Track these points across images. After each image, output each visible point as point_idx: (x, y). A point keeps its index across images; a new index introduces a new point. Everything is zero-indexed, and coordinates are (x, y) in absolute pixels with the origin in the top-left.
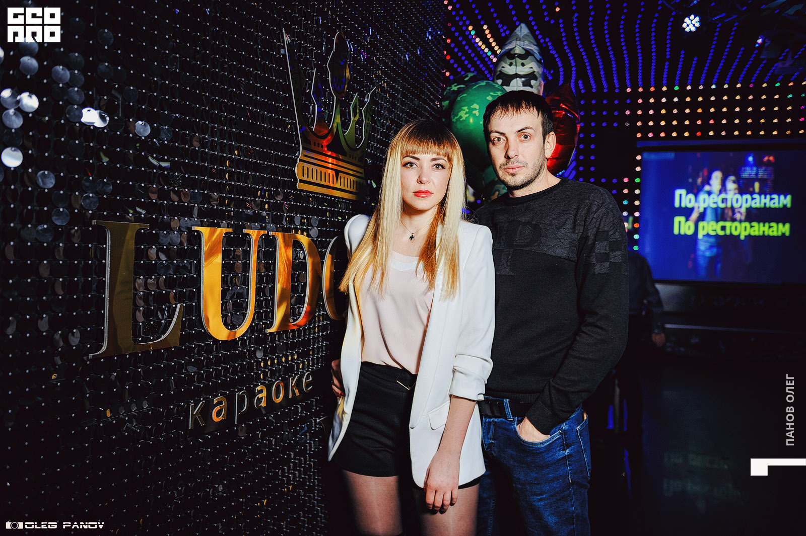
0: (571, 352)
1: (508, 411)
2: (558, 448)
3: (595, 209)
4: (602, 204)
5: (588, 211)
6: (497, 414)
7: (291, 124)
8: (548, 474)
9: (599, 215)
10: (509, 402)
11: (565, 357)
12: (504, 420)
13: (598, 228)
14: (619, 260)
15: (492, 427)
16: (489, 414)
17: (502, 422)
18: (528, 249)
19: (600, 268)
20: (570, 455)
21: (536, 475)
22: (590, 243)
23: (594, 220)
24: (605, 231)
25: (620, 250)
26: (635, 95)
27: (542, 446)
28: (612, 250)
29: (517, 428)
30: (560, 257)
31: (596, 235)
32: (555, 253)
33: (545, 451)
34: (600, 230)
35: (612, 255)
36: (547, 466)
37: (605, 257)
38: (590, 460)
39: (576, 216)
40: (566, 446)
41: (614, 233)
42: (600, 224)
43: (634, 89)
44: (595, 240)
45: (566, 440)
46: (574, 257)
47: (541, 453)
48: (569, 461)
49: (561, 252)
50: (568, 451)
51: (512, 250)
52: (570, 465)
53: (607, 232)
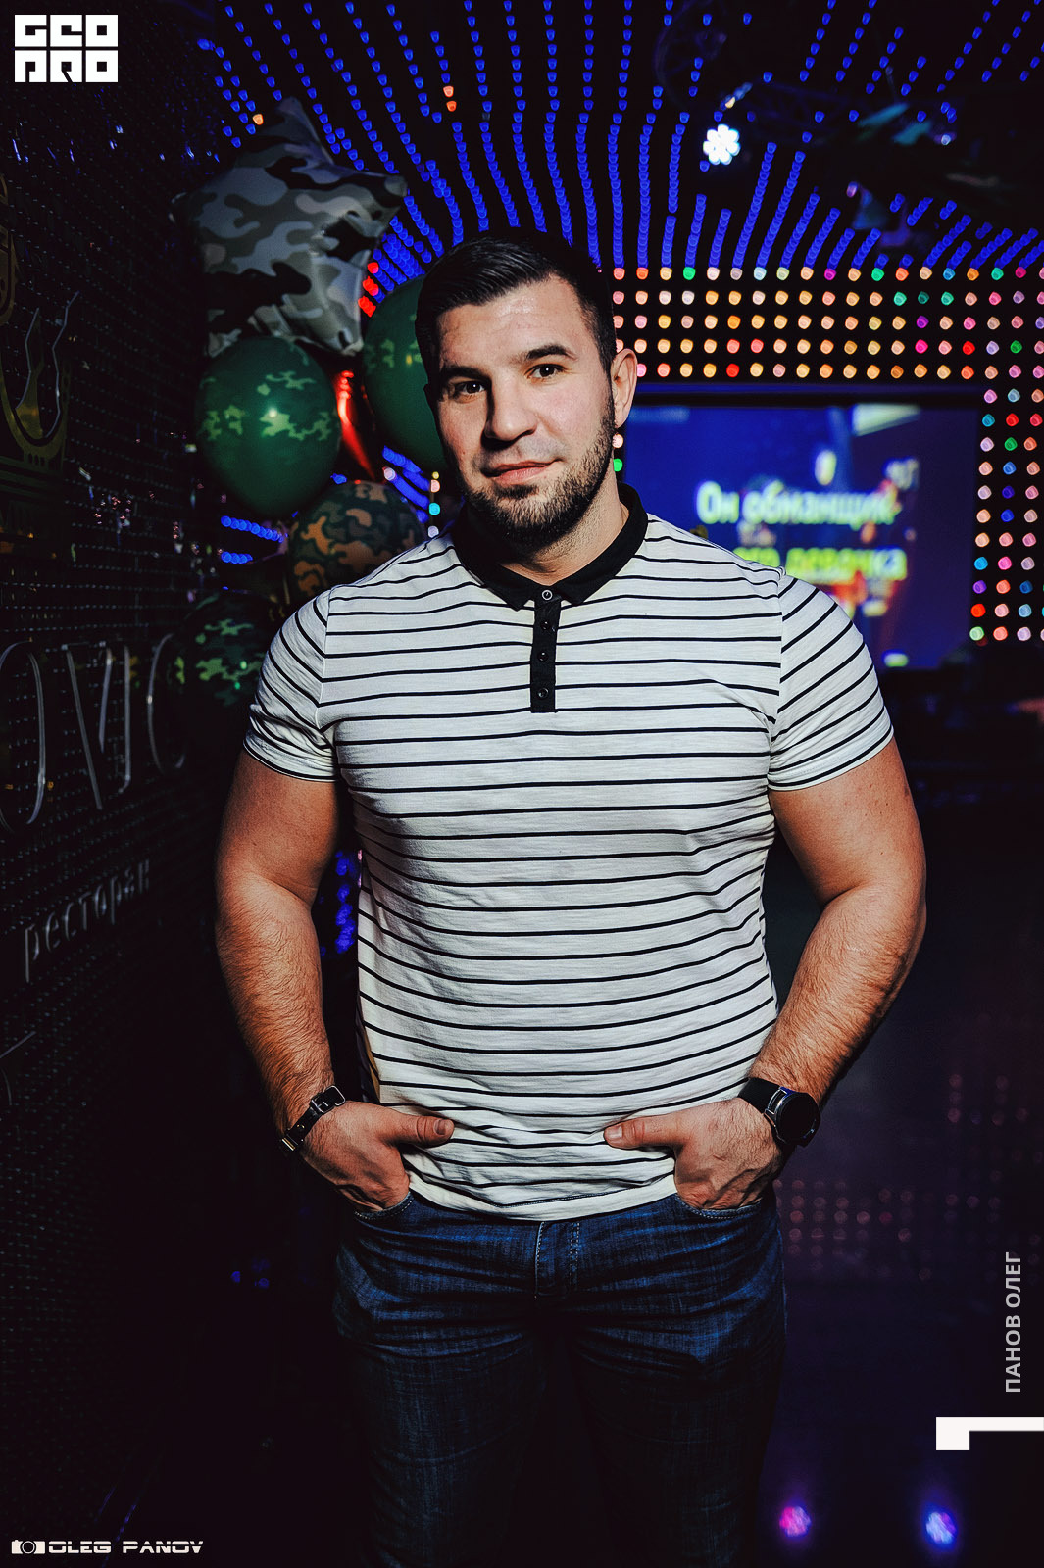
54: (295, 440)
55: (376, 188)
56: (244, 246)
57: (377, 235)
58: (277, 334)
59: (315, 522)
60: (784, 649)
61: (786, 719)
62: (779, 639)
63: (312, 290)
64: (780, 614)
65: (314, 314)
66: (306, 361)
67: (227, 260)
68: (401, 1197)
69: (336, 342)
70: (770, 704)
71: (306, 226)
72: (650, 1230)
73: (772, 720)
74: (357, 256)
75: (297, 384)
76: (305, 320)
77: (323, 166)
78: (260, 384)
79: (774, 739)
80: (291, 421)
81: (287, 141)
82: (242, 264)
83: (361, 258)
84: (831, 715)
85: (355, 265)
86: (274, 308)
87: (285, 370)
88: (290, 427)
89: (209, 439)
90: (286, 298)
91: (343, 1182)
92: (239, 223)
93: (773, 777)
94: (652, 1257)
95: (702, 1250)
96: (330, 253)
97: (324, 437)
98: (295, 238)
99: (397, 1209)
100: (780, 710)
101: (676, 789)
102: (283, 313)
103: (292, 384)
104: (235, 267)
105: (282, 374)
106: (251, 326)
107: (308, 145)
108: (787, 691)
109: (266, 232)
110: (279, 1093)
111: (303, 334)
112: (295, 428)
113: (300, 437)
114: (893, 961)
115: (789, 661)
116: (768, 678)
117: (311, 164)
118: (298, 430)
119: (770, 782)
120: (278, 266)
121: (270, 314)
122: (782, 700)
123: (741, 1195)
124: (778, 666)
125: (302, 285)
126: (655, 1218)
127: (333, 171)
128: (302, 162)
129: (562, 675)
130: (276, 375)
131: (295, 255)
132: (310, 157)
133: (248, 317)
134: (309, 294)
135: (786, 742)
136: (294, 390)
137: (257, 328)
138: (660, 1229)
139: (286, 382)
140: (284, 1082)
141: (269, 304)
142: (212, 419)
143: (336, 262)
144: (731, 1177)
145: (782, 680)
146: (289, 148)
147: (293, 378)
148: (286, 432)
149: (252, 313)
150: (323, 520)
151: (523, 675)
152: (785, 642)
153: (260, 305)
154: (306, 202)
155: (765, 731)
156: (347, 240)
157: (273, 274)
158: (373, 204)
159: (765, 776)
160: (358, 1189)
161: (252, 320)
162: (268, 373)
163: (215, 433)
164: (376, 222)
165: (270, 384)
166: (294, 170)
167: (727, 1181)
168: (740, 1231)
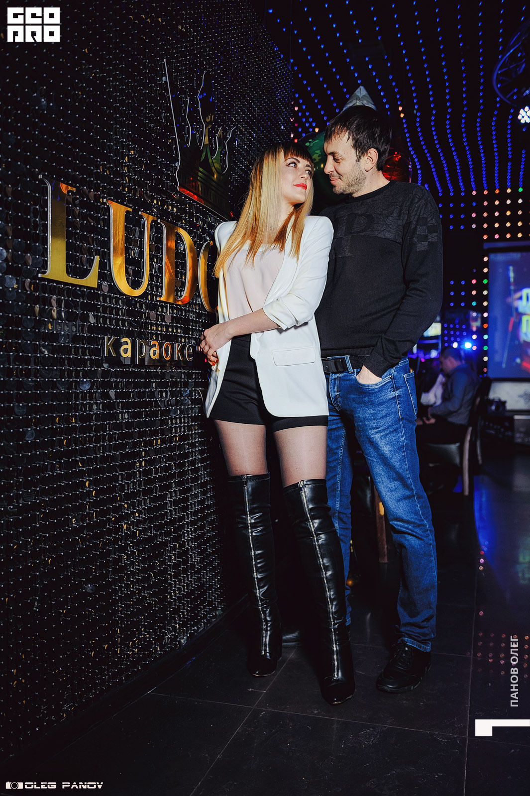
0: (399, 312)
1: (349, 365)
2: (389, 390)
3: (416, 201)
4: (422, 197)
5: (411, 203)
6: (340, 369)
7: (172, 139)
8: (382, 411)
9: (420, 205)
10: (350, 357)
11: (394, 316)
12: (346, 374)
13: (419, 216)
14: (435, 240)
15: (337, 382)
16: (335, 370)
17: (345, 376)
18: (363, 234)
19: (422, 246)
20: (399, 396)
21: (372, 412)
22: (412, 228)
23: (416, 209)
24: (425, 218)
25: (437, 232)
26: (480, 197)
27: (376, 387)
28: (430, 232)
29: (357, 377)
30: (388, 239)
31: (417, 221)
32: (384, 236)
33: (379, 391)
34: (421, 217)
35: (430, 236)
36: (381, 404)
37: (425, 238)
38: (416, 403)
39: (401, 206)
40: (396, 388)
41: (432, 219)
42: (420, 212)
43: (480, 192)
44: (417, 225)
45: (395, 384)
46: (400, 240)
47: (375, 393)
48: (398, 401)
49: (389, 235)
50: (397, 392)
51: (350, 236)
52: (399, 404)
53: (427, 218)
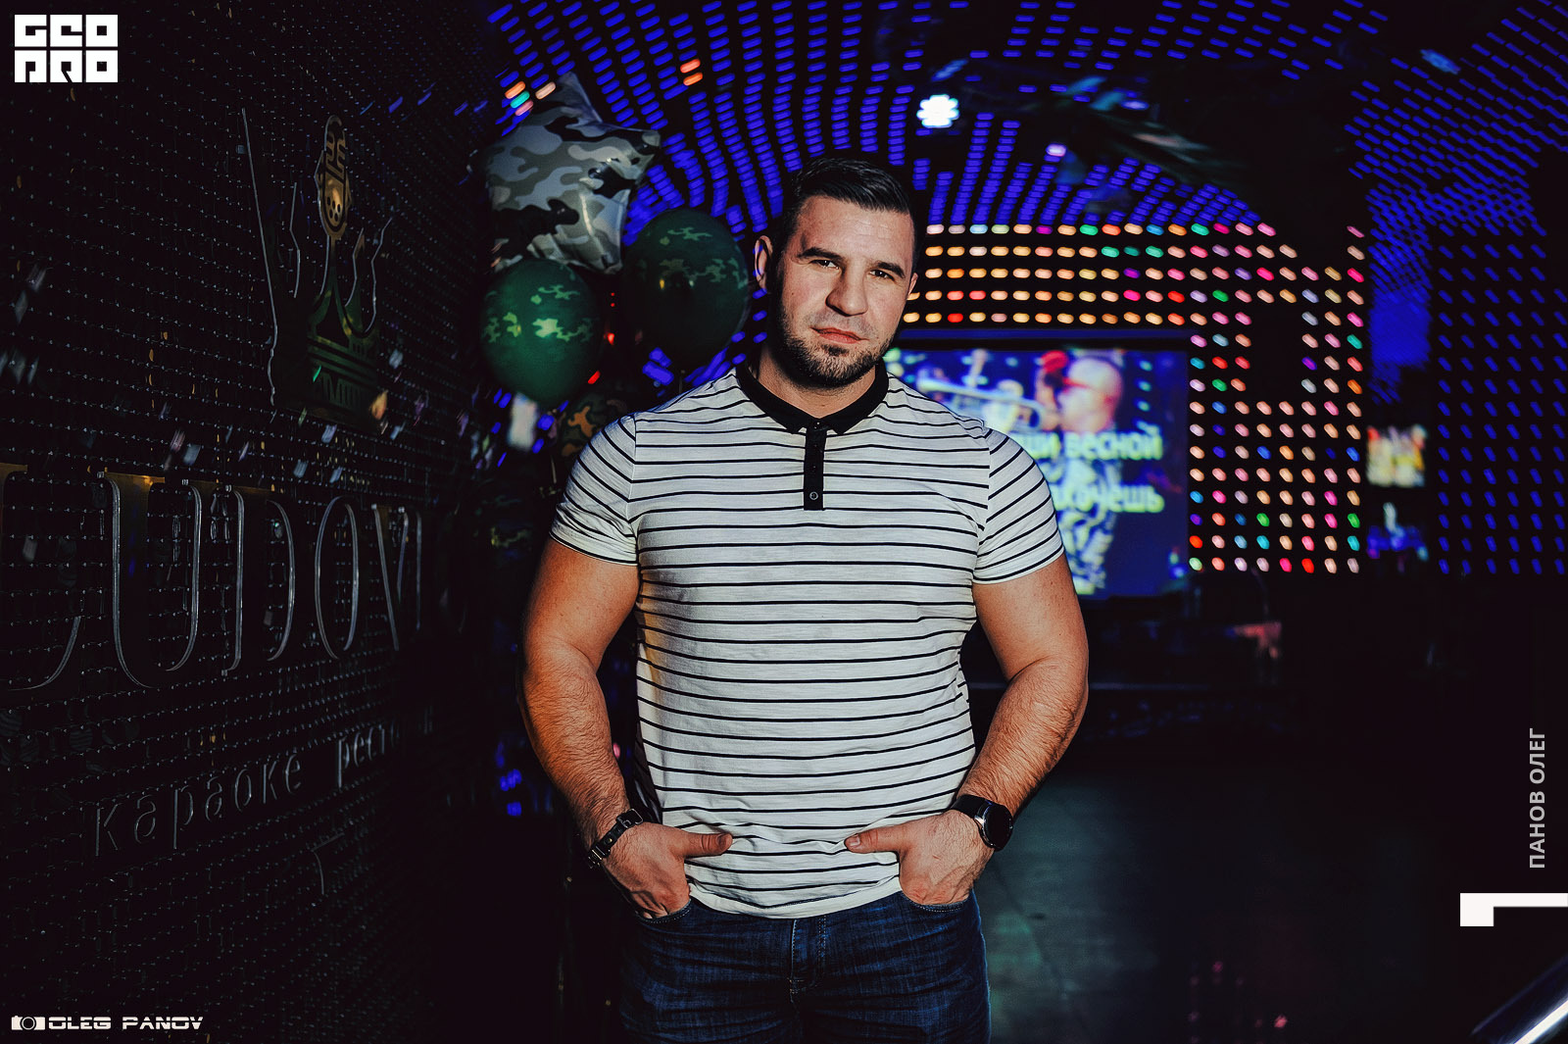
7: (257, 284)
54: (562, 341)
55: (635, 140)
56: (527, 187)
57: (635, 177)
58: (552, 258)
59: (580, 411)
60: (991, 475)
61: (991, 528)
62: (988, 467)
63: (581, 218)
64: (988, 449)
65: (582, 240)
66: (573, 277)
67: (511, 198)
68: (683, 904)
69: (599, 264)
70: (981, 515)
71: (577, 170)
72: (881, 922)
73: (982, 528)
74: (620, 192)
75: (566, 295)
76: (574, 245)
77: (593, 123)
78: (534, 295)
79: (981, 543)
80: (559, 325)
81: (564, 105)
82: (523, 202)
83: (621, 197)
84: (1025, 527)
85: (617, 202)
86: (549, 236)
87: (556, 284)
88: (558, 330)
89: (491, 341)
90: (558, 227)
91: (638, 889)
92: (522, 169)
93: (978, 574)
94: (885, 945)
95: (923, 938)
96: (596, 192)
97: (587, 339)
98: (567, 179)
99: (679, 913)
100: (988, 520)
101: (913, 570)
102: (556, 241)
103: (560, 295)
104: (517, 204)
105: (552, 287)
106: (530, 253)
107: (581, 108)
108: (994, 505)
109: (543, 175)
110: (589, 813)
111: (574, 258)
112: (562, 331)
113: (567, 338)
114: (1068, 715)
115: (995, 484)
116: (980, 495)
117: (582, 122)
118: (565, 333)
119: (975, 578)
120: (553, 202)
121: (546, 242)
122: (990, 513)
123: (953, 890)
124: (987, 487)
125: (573, 217)
126: (885, 911)
127: (600, 126)
128: (575, 121)
129: (828, 484)
130: (547, 288)
131: (567, 193)
132: (581, 116)
133: (528, 244)
134: (579, 223)
135: (991, 546)
136: (562, 299)
137: (536, 255)
138: (890, 920)
139: (555, 294)
140: (593, 804)
141: (545, 233)
142: (493, 324)
143: (600, 198)
144: (946, 873)
145: (990, 498)
146: (565, 110)
147: (561, 290)
148: (555, 334)
149: (530, 241)
150: (587, 409)
151: (798, 482)
152: (992, 470)
153: (535, 235)
154: (577, 151)
155: (975, 535)
156: (612, 182)
157: (548, 208)
158: (632, 153)
159: (971, 571)
160: (649, 895)
161: (531, 248)
162: (541, 286)
163: (494, 337)
164: (635, 167)
165: (541, 295)
166: (568, 127)
167: (943, 877)
168: (953, 922)
